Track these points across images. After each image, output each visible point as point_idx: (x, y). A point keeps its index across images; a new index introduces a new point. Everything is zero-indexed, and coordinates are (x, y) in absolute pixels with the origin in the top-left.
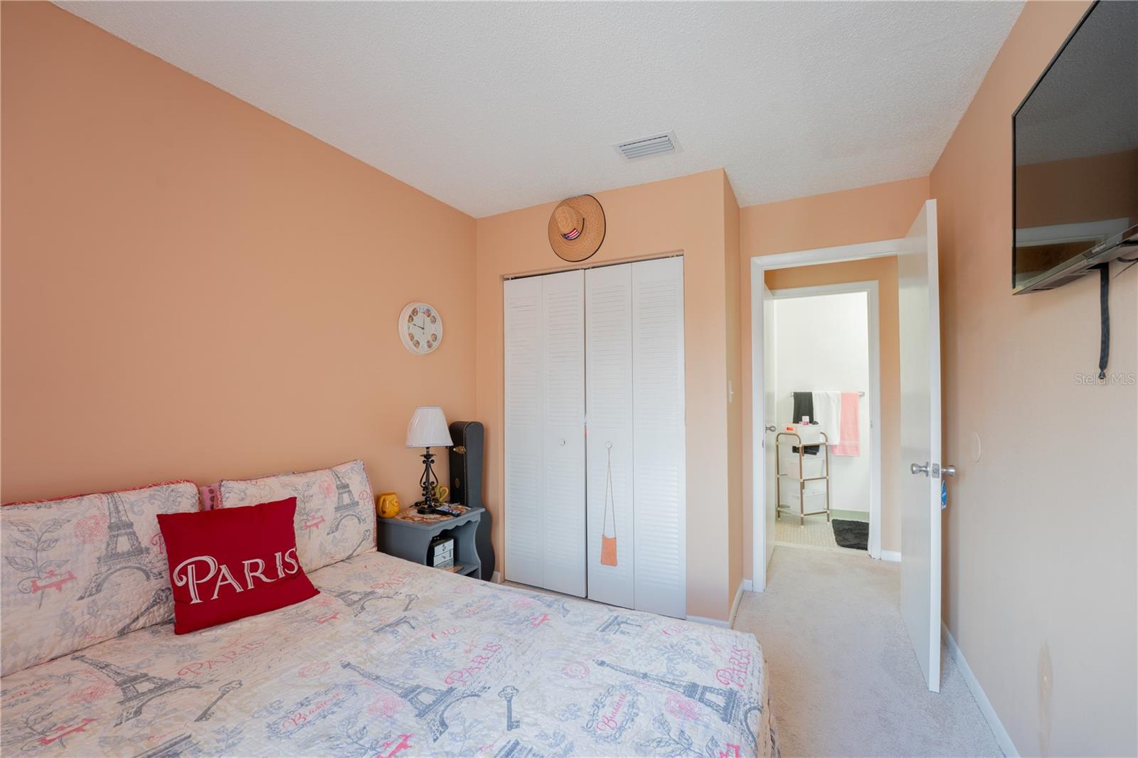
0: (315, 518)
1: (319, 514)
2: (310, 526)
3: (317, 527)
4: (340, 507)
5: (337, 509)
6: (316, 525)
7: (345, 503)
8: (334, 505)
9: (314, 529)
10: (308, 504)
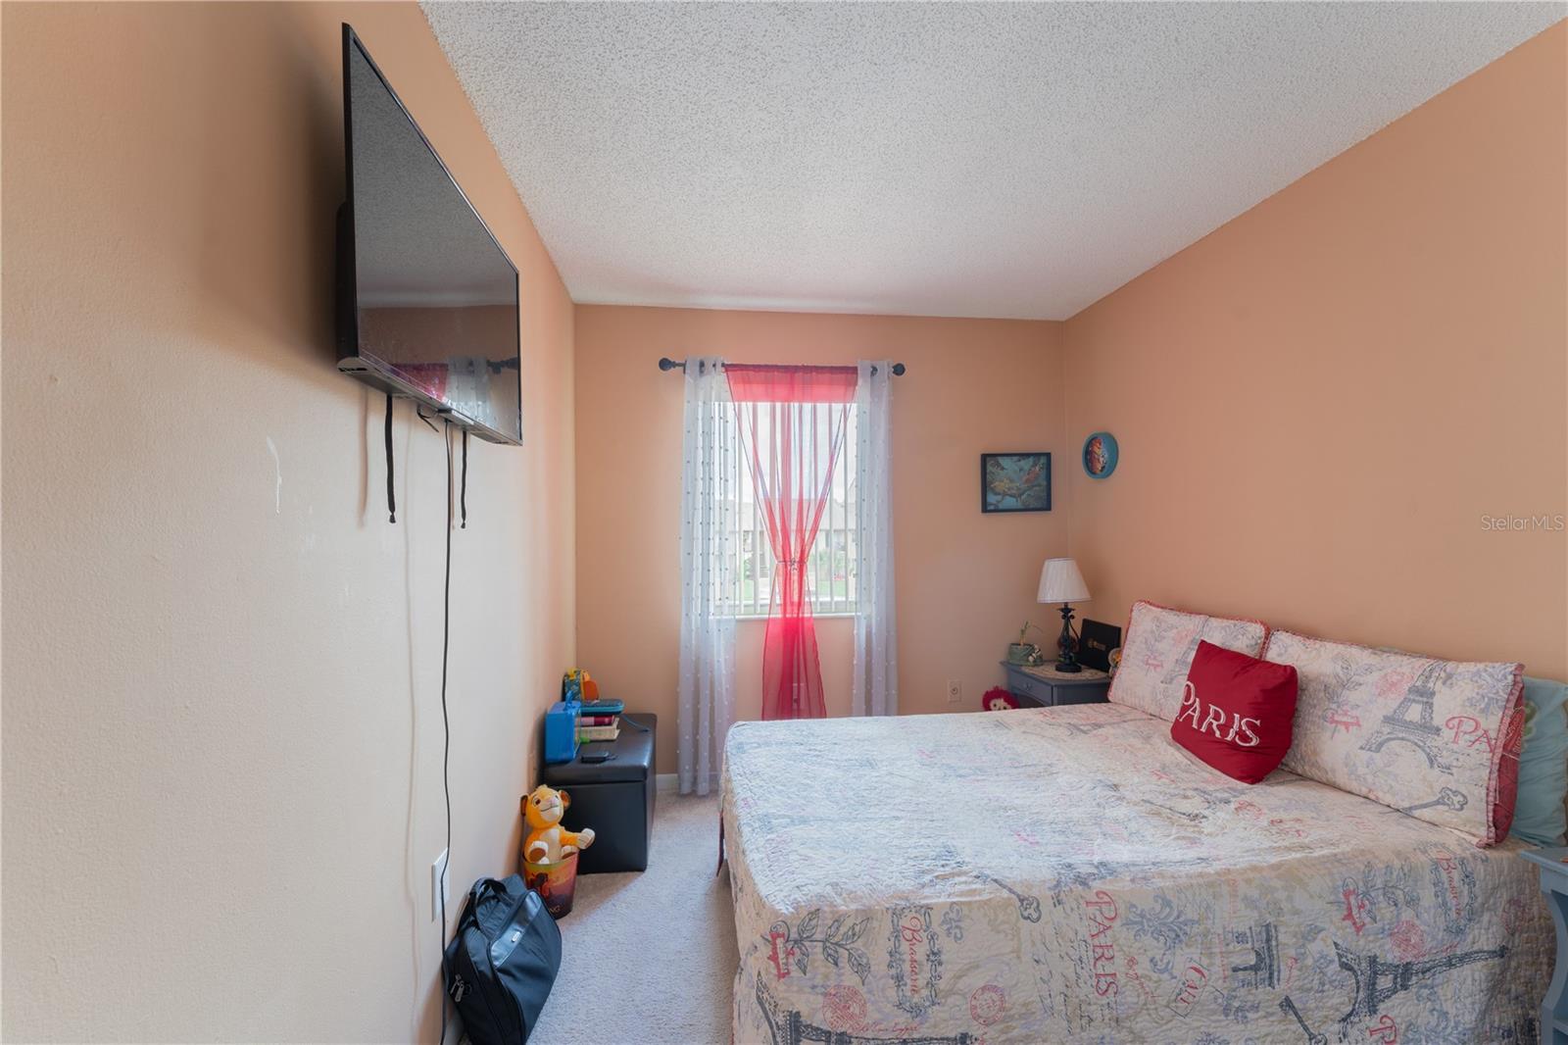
0: (1346, 714)
1: (1354, 713)
2: (1337, 722)
3: (1347, 728)
4: (1394, 720)
5: (1388, 720)
6: (1347, 725)
7: (1408, 718)
8: (1389, 712)
9: (1342, 728)
10: (1348, 692)
